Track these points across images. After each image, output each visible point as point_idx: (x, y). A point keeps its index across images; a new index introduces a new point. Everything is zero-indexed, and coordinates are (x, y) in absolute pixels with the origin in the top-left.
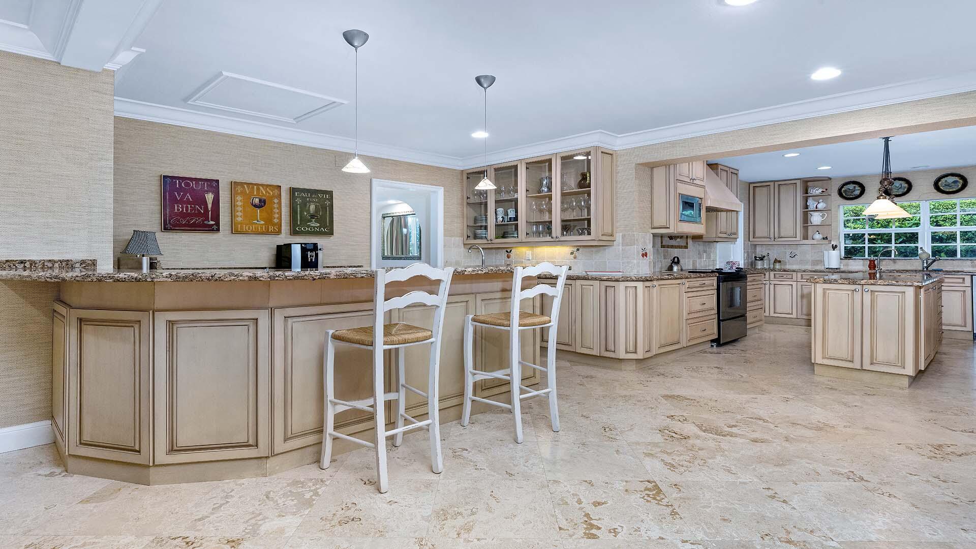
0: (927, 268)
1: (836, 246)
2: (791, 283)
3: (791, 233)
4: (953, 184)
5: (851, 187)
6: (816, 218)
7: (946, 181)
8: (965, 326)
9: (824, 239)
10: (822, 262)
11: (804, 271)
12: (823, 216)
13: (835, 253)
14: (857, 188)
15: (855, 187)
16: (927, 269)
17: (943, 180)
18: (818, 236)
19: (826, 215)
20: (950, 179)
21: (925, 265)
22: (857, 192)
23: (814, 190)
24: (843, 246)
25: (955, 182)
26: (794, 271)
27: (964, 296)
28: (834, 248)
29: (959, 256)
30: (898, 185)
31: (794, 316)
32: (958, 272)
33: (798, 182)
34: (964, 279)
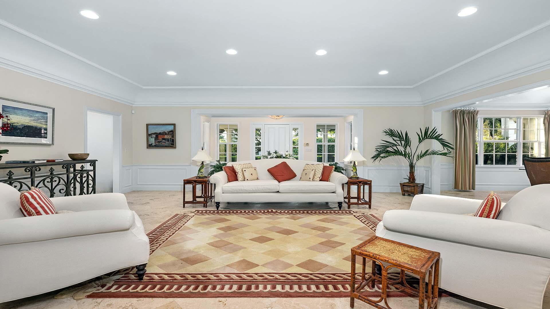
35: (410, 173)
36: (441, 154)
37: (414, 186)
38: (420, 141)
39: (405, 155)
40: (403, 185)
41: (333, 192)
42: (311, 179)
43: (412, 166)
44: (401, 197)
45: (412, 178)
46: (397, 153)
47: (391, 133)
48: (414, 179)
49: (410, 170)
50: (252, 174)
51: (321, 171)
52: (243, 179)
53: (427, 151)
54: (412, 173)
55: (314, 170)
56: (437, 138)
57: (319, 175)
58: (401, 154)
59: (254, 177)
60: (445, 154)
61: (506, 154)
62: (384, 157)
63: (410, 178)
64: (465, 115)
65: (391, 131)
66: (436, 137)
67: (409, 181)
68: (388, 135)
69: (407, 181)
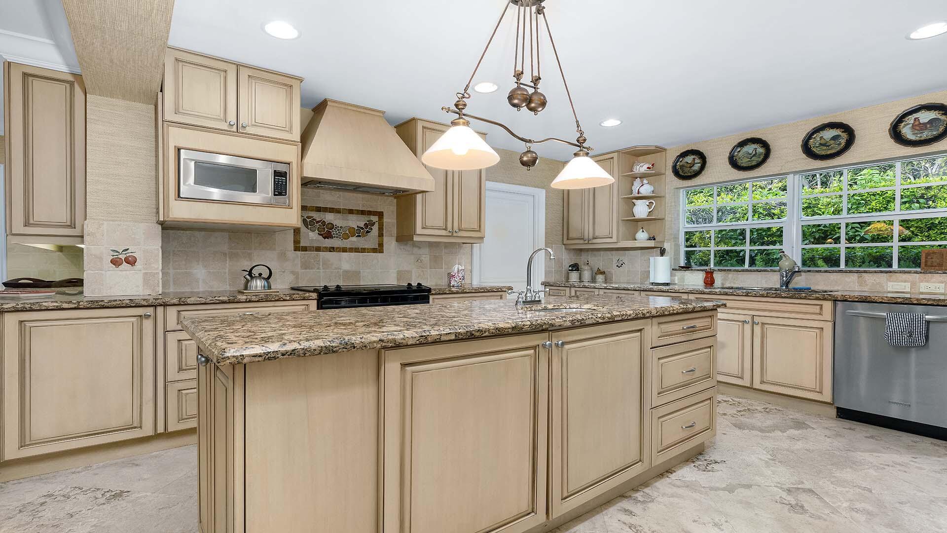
3: (606, 232)
4: (832, 142)
5: (689, 159)
6: (640, 209)
7: (821, 138)
9: (649, 239)
10: (646, 274)
12: (649, 206)
14: (697, 160)
15: (694, 159)
16: (787, 286)
18: (642, 236)
19: (654, 205)
20: (828, 134)
21: (785, 280)
22: (697, 167)
23: (638, 167)
24: (682, 249)
25: (835, 138)
29: (843, 266)
30: (750, 151)
33: (615, 155)
34: (821, 307)
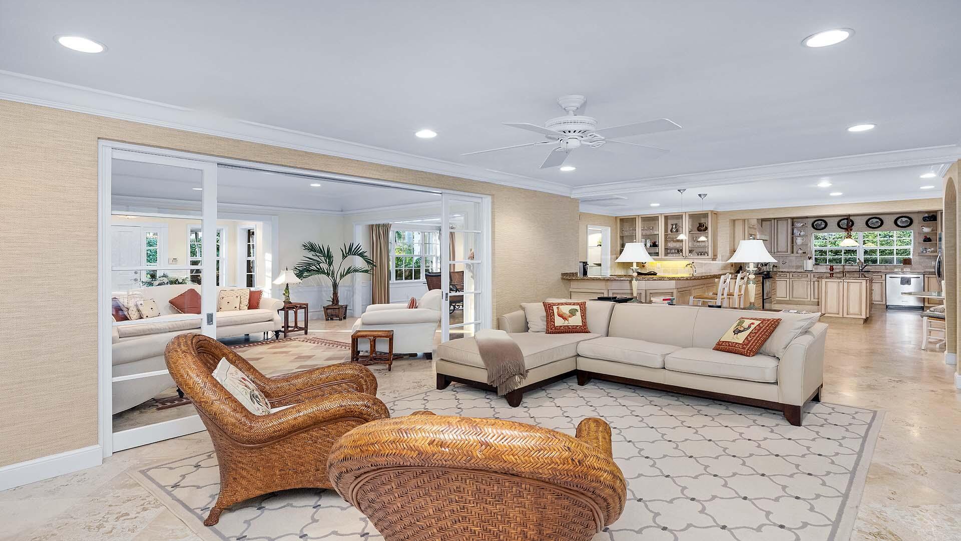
0: (862, 270)
1: (811, 258)
2: (786, 279)
3: (785, 250)
5: (819, 222)
6: (799, 241)
8: (882, 301)
9: (804, 253)
10: (802, 267)
11: (794, 272)
12: (803, 239)
13: (810, 261)
14: (823, 223)
15: (821, 223)
17: (871, 221)
18: (800, 252)
19: (805, 239)
20: (874, 220)
21: (861, 268)
22: (823, 226)
23: (798, 224)
24: (814, 257)
25: (877, 222)
26: (788, 272)
27: (882, 285)
28: (810, 258)
29: (878, 263)
30: (846, 223)
31: (788, 299)
32: (879, 272)
33: (788, 219)
34: (882, 276)
35: (334, 294)
36: (362, 272)
37: (339, 308)
38: (344, 257)
39: (328, 274)
40: (326, 309)
41: (269, 321)
42: (238, 307)
43: (335, 286)
44: (325, 322)
45: (335, 300)
46: (320, 271)
47: (311, 248)
48: (338, 301)
49: (334, 291)
50: (152, 309)
51: (248, 297)
52: (139, 316)
53: (350, 268)
54: (335, 294)
55: (239, 297)
56: (361, 255)
57: (246, 302)
58: (323, 272)
59: (155, 312)
60: (366, 271)
61: (413, 269)
62: (306, 277)
63: (333, 299)
64: (380, 228)
65: (311, 245)
66: (360, 253)
67: (333, 303)
68: (308, 249)
69: (331, 303)
